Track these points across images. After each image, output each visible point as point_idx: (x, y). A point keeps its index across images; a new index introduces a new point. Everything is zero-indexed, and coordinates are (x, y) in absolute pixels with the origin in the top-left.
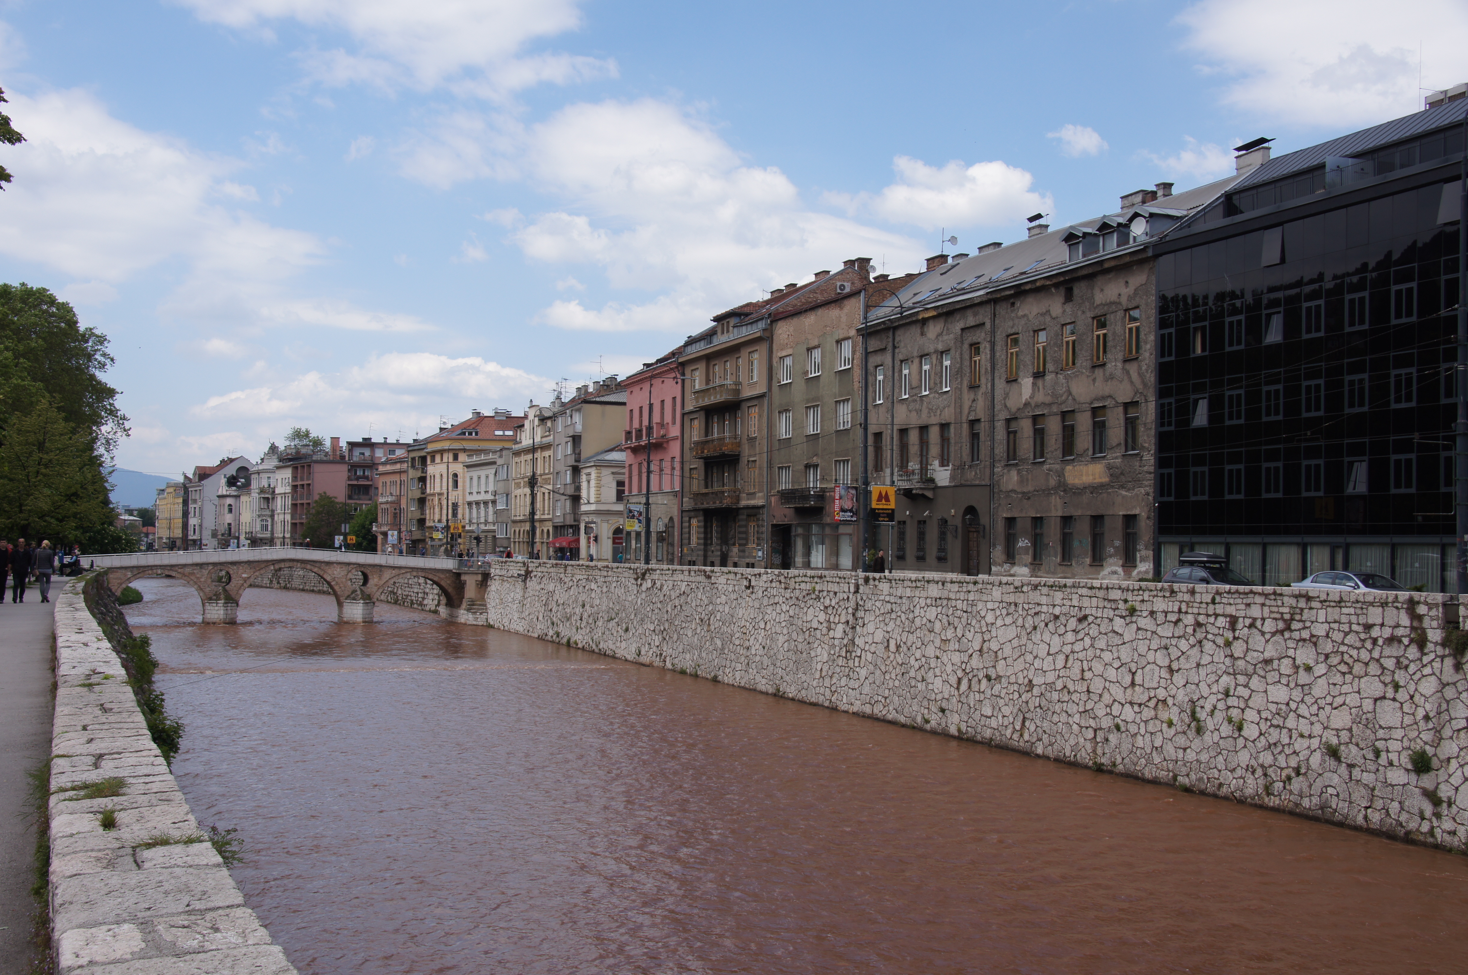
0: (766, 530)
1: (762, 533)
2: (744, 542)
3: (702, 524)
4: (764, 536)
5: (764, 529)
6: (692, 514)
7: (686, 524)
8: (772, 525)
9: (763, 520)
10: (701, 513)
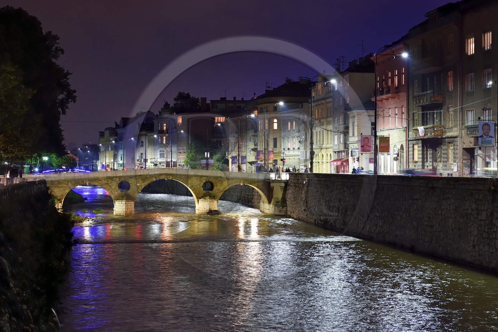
0: (460, 152)
1: (457, 154)
2: (445, 160)
3: (421, 149)
4: (458, 156)
5: (458, 151)
6: (415, 142)
7: (411, 149)
8: (463, 148)
9: (457, 145)
10: (420, 141)
